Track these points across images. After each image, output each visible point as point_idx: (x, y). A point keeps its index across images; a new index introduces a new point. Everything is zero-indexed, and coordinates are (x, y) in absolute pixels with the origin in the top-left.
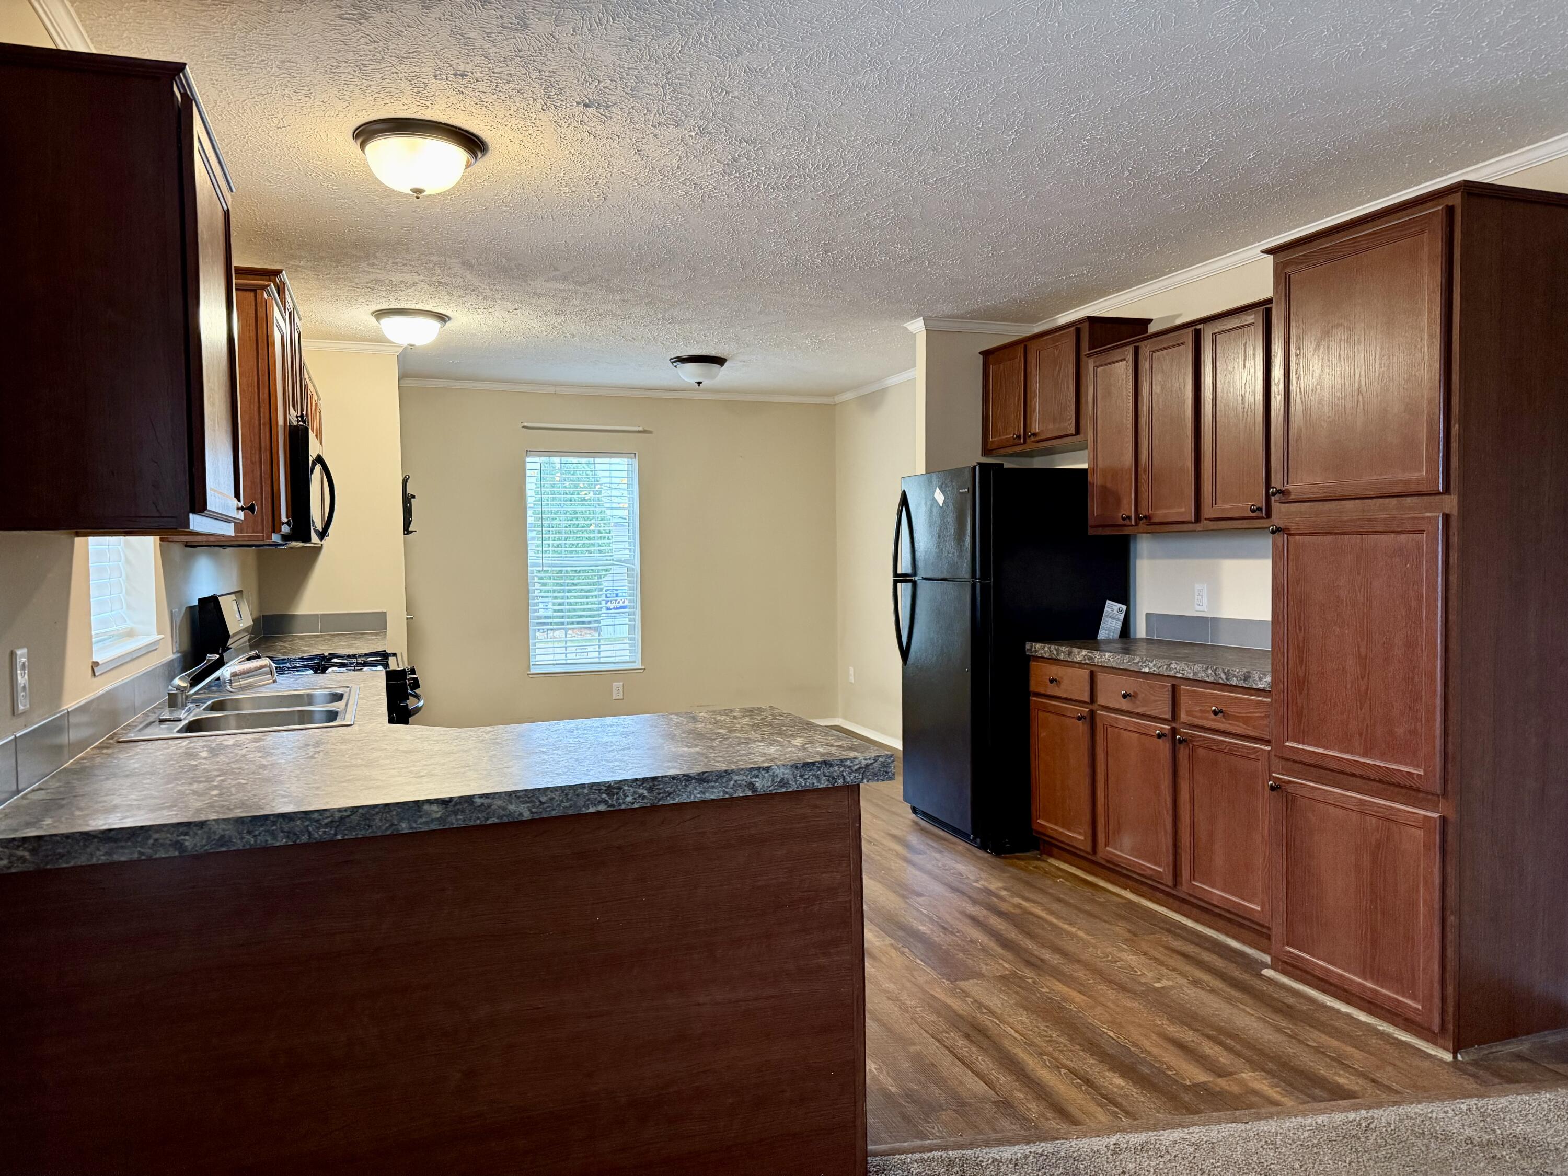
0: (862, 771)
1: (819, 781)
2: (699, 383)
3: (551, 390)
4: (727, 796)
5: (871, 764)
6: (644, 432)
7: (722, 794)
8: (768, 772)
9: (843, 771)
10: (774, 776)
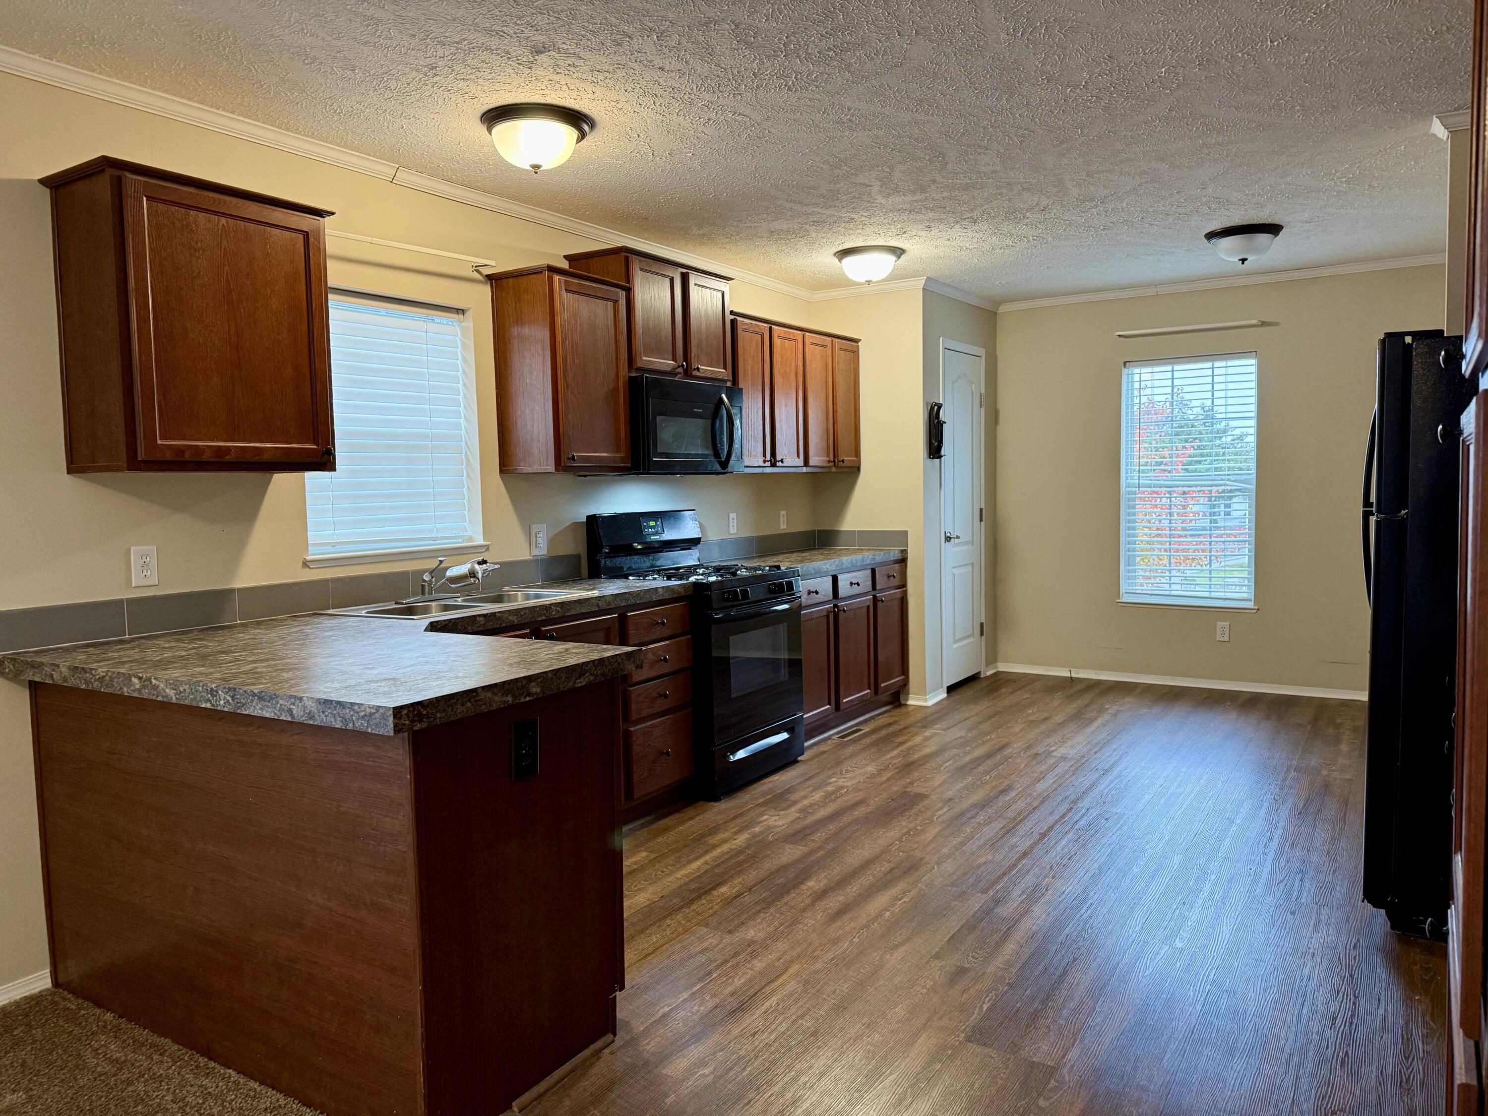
0: (367, 718)
1: (336, 721)
2: (1243, 261)
3: (1152, 291)
4: (276, 717)
5: (374, 713)
6: (1264, 324)
7: (273, 714)
8: (301, 702)
9: (352, 716)
10: (305, 707)
